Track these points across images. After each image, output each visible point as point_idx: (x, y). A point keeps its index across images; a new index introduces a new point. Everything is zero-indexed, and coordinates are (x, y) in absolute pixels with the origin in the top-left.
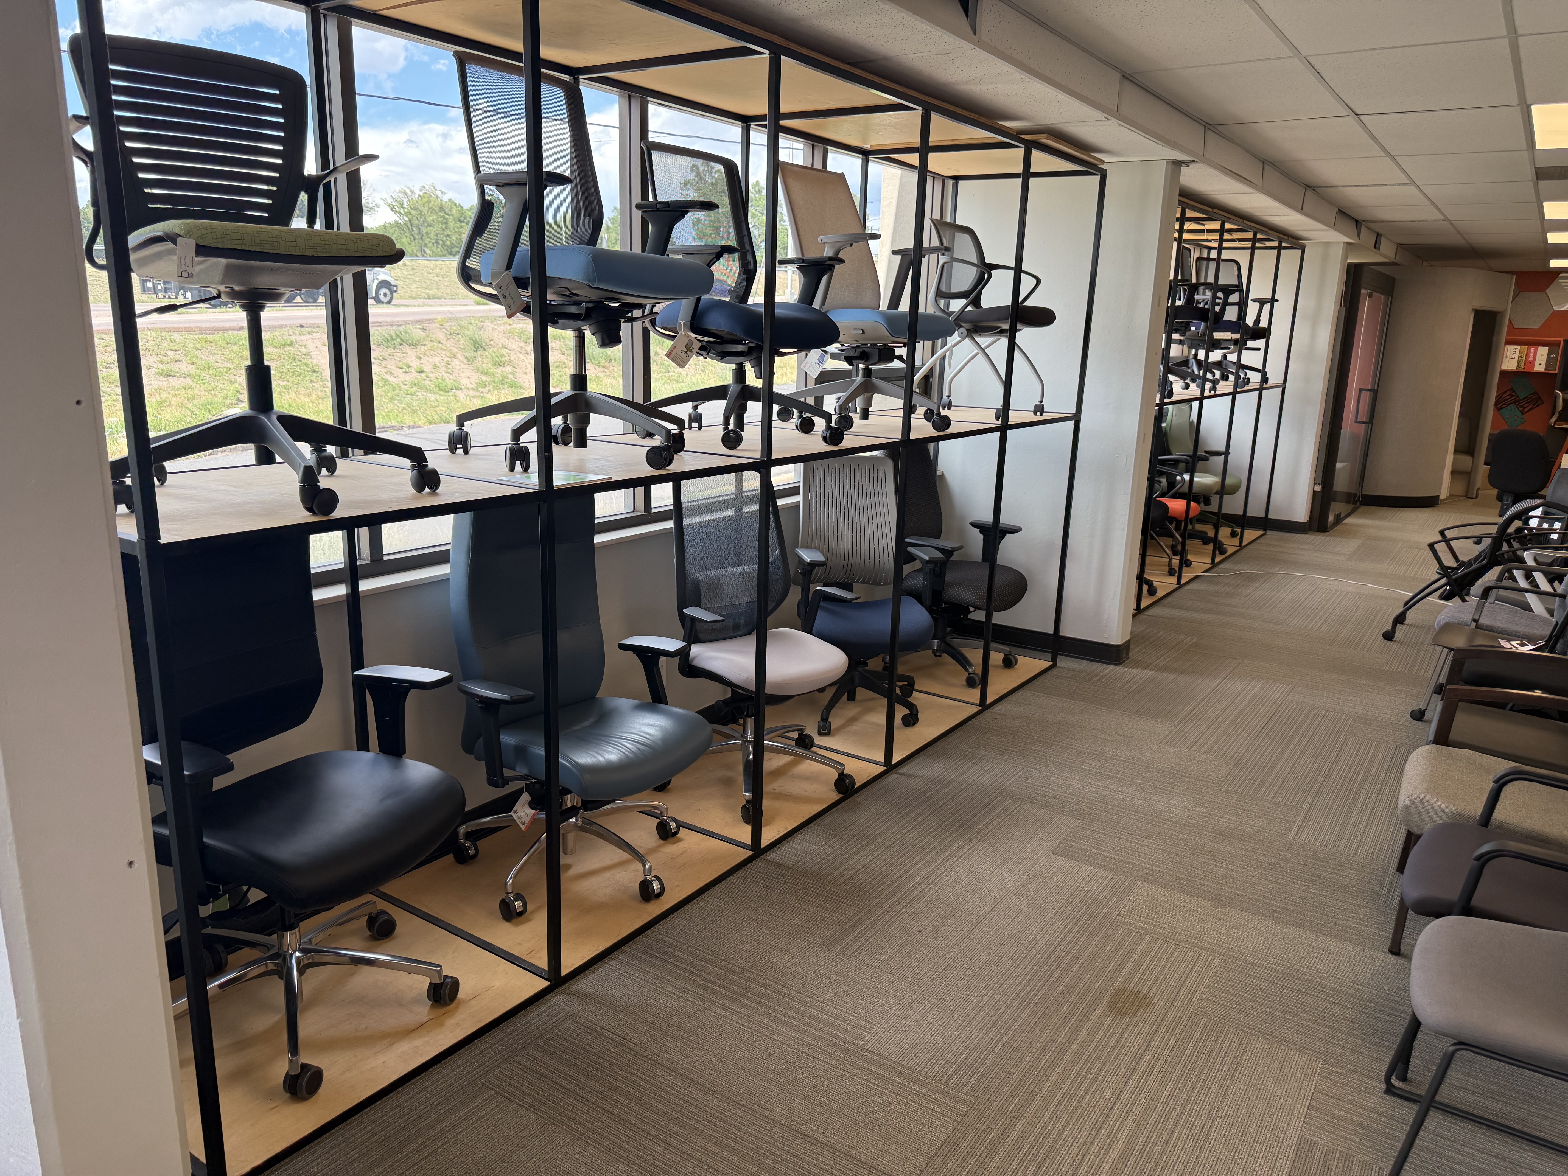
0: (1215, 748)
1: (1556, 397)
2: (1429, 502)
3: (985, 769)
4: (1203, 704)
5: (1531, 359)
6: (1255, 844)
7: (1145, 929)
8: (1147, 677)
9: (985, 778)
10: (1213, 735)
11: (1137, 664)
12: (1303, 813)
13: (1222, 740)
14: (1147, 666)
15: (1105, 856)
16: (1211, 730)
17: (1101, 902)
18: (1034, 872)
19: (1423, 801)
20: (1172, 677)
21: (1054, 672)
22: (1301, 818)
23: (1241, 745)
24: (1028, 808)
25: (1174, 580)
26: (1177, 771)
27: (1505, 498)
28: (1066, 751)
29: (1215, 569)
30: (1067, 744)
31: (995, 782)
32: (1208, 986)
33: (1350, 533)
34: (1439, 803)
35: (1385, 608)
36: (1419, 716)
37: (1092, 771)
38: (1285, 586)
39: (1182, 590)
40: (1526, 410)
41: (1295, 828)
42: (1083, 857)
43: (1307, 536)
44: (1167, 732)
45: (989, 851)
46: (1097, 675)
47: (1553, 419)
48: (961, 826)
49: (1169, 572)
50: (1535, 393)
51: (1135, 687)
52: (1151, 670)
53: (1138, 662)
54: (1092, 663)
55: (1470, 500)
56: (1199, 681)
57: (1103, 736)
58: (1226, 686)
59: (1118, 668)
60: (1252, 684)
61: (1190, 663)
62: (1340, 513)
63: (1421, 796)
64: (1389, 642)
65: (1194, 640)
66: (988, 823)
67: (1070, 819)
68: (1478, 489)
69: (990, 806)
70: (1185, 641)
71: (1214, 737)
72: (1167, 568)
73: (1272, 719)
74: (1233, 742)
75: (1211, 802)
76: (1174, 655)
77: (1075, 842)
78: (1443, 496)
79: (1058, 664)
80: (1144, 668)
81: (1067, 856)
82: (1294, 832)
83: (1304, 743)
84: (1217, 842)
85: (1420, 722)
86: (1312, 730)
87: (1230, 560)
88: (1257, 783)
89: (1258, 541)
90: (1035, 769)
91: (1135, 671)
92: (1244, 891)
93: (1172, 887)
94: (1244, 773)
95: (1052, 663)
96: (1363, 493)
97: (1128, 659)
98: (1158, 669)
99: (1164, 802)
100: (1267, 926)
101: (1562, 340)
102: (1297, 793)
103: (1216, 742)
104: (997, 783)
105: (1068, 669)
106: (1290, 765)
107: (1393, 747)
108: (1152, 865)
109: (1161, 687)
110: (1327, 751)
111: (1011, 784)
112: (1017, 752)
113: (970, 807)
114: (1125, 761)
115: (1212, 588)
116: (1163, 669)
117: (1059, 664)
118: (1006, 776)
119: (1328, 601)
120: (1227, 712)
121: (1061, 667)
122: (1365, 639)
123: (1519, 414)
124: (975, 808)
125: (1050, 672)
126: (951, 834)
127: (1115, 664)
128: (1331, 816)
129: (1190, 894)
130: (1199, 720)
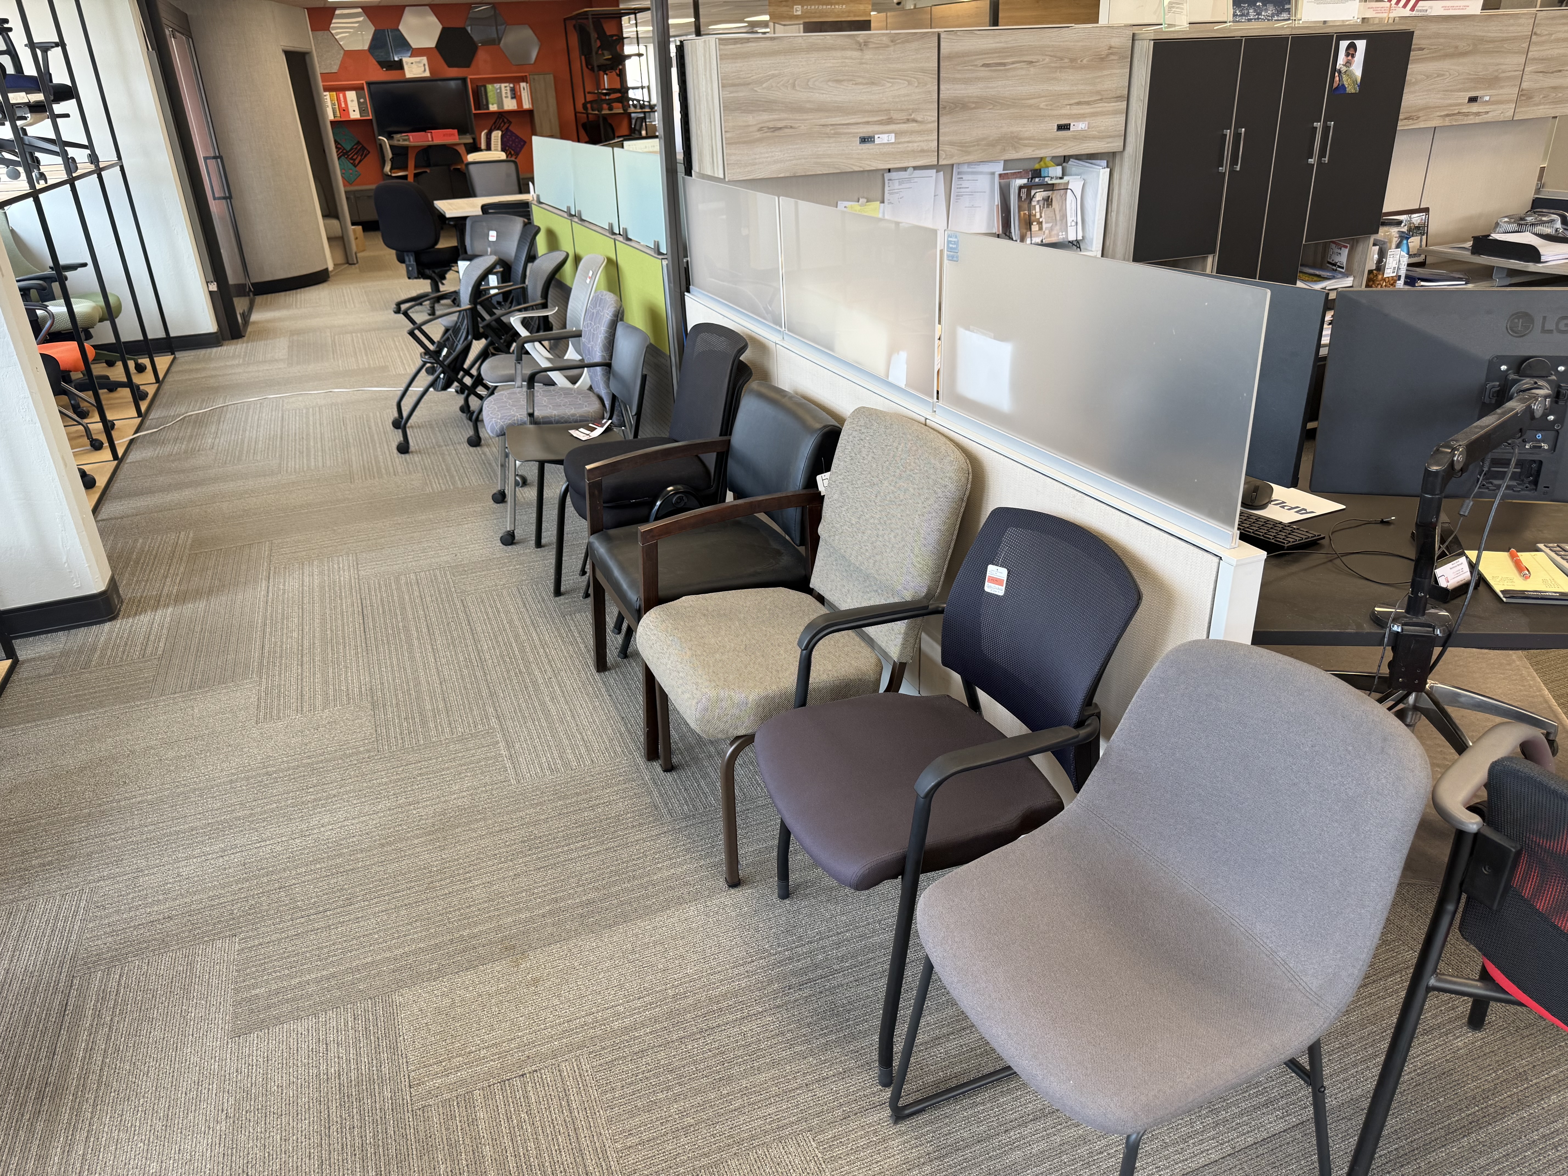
0: (331, 692)
1: (381, 145)
2: (319, 278)
3: (15, 933)
4: (268, 630)
5: (343, 105)
6: (485, 819)
7: (463, 1082)
8: (168, 619)
9: (26, 954)
10: (314, 674)
11: (141, 606)
12: (499, 737)
13: (331, 675)
14: (157, 603)
15: (318, 981)
16: (306, 666)
17: (371, 1081)
18: (232, 1101)
19: (719, 700)
20: (201, 605)
21: (23, 673)
22: (502, 745)
23: (358, 671)
24: (140, 967)
25: (106, 454)
26: (309, 757)
27: (407, 259)
28: (132, 814)
29: (148, 423)
30: (126, 799)
31: (48, 950)
32: (609, 1121)
33: (265, 333)
34: (739, 696)
35: (371, 415)
36: (509, 539)
37: (196, 828)
38: (247, 419)
39: (125, 467)
40: (357, 162)
41: (508, 764)
42: (286, 1008)
43: (224, 348)
44: (254, 699)
45: (127, 1116)
46: (94, 649)
47: (387, 168)
48: (40, 1097)
49: (92, 445)
50: (358, 143)
51: (162, 645)
52: (166, 606)
53: (139, 601)
54: (73, 631)
55: (353, 266)
56: (240, 596)
57: (171, 754)
58: (279, 589)
59: (117, 624)
60: (306, 572)
61: (210, 573)
62: (244, 311)
63: (712, 693)
64: (407, 456)
65: (191, 535)
66: (90, 1050)
67: (219, 944)
68: (356, 253)
69: (70, 1008)
70: (180, 542)
71: (318, 675)
72: (88, 442)
73: (365, 612)
74: (346, 672)
75: (386, 784)
76: (182, 569)
77: (255, 987)
78: (331, 267)
79: (20, 658)
80: (155, 608)
81: (262, 1025)
82: (510, 771)
83: (425, 630)
84: (442, 849)
85: (514, 546)
86: (420, 609)
87: (157, 403)
88: (417, 720)
89: (173, 369)
90: (102, 878)
91: (145, 619)
92: (527, 909)
93: (441, 972)
94: (393, 712)
95: (10, 661)
96: (252, 281)
97: (122, 602)
98: (176, 601)
99: (329, 823)
100: (592, 950)
101: (364, 82)
102: (471, 710)
103: (326, 682)
104: (53, 950)
105: (42, 658)
106: (434, 671)
107: (514, 590)
108: (390, 949)
109: (198, 629)
110: (456, 629)
111: (79, 937)
112: (50, 863)
113: (34, 1037)
114: (231, 781)
115: (159, 451)
116: (181, 598)
117: (22, 655)
118: (60, 924)
119: (308, 425)
120: (306, 629)
121: (28, 661)
122: (381, 460)
123: (351, 166)
124: (43, 1034)
125: (14, 677)
126: (31, 1130)
127: (110, 620)
128: (530, 724)
129: (471, 966)
130: (281, 657)
